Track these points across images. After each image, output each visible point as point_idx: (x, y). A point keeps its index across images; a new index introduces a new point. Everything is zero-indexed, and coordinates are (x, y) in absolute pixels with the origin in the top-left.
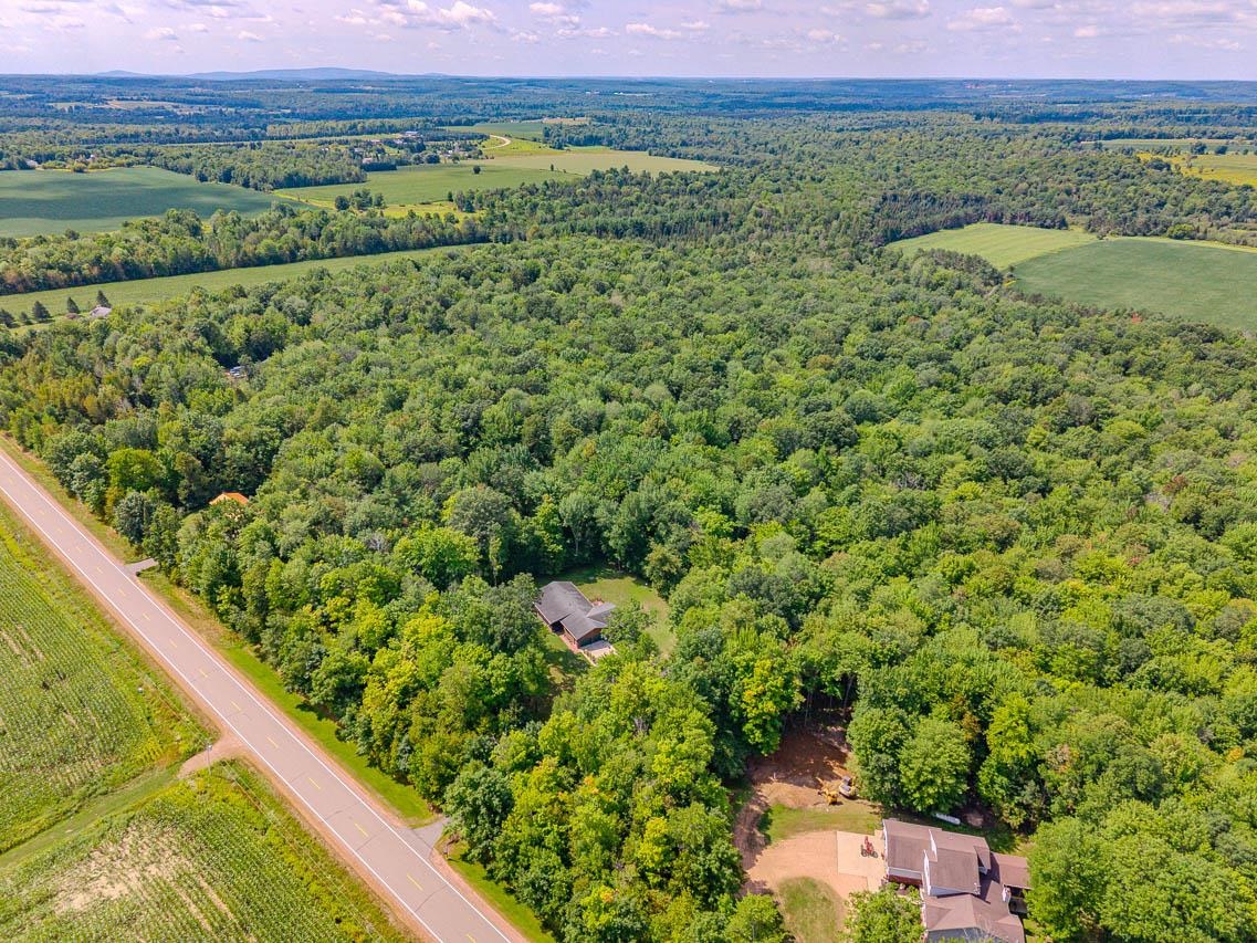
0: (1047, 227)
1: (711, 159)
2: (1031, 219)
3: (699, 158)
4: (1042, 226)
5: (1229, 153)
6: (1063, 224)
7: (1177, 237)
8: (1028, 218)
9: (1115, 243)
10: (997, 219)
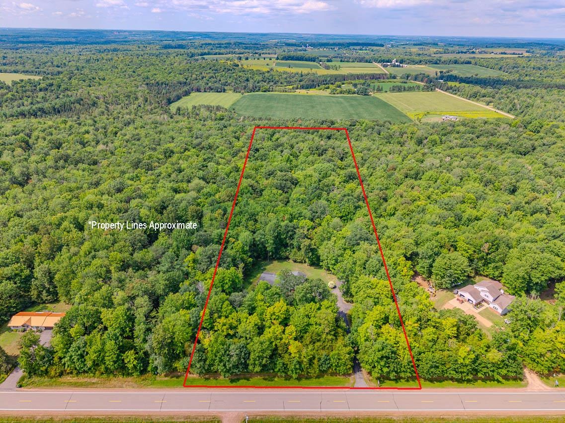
0: (220, 92)
1: (24, 72)
2: (212, 89)
3: (15, 72)
4: (217, 92)
5: (249, 59)
6: (224, 91)
7: (265, 91)
8: (211, 89)
9: (248, 95)
10: (198, 90)
